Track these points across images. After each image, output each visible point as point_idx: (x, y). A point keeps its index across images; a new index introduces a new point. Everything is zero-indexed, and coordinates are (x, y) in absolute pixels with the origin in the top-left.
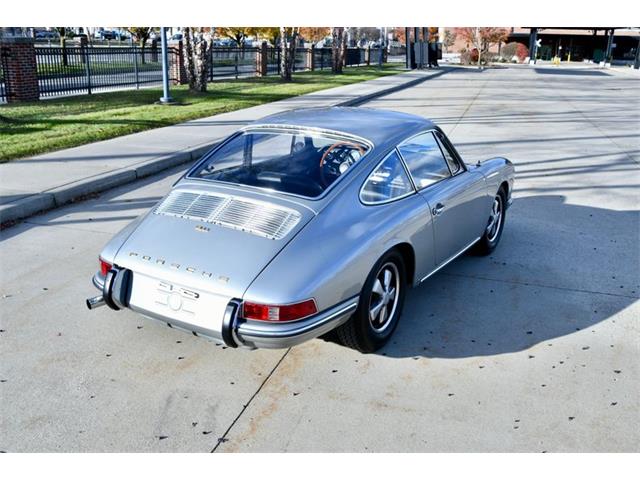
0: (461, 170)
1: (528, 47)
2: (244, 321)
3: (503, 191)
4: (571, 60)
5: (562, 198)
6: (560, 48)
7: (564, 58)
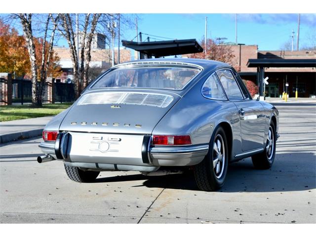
0: (248, 99)
1: (256, 84)
2: (154, 147)
3: (273, 124)
4: (298, 96)
5: (313, 154)
6: (287, 85)
7: (292, 95)
